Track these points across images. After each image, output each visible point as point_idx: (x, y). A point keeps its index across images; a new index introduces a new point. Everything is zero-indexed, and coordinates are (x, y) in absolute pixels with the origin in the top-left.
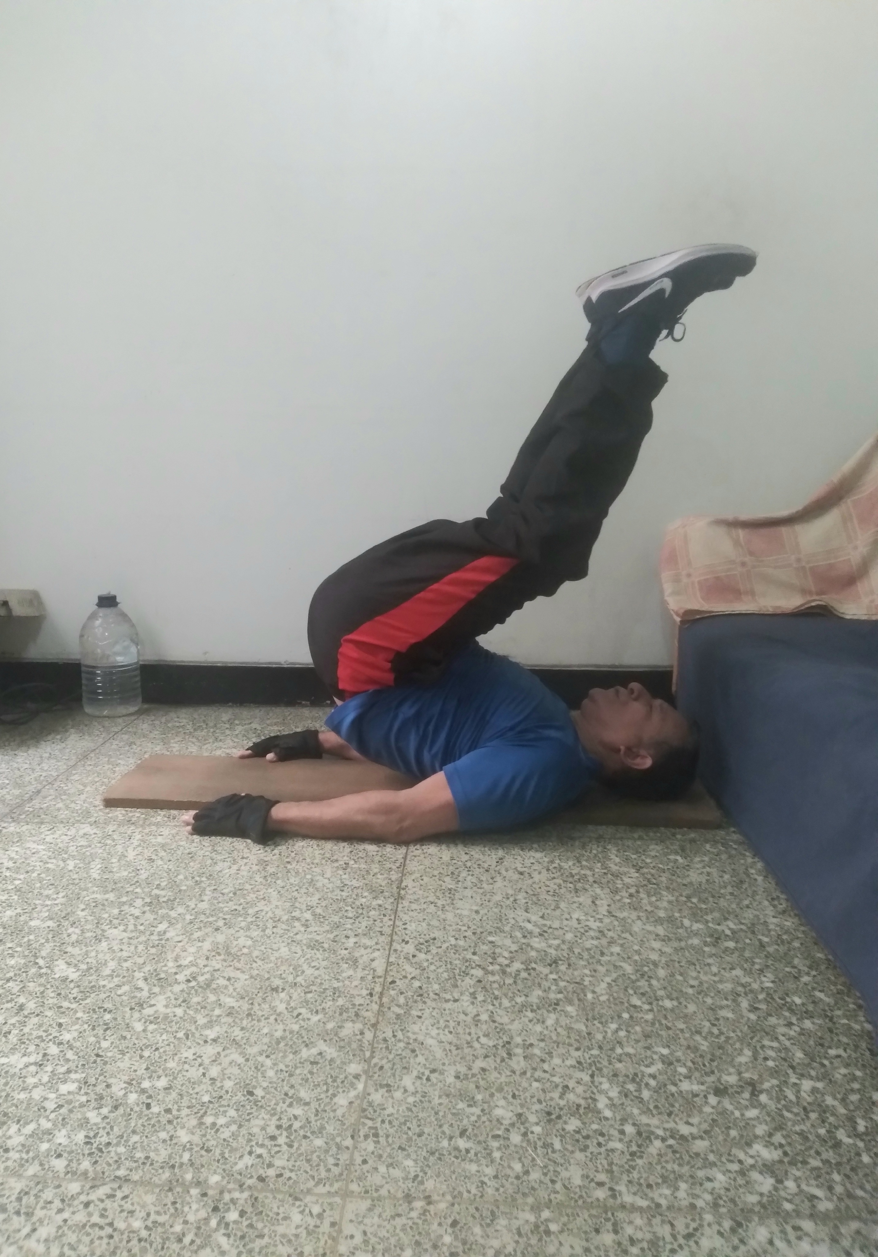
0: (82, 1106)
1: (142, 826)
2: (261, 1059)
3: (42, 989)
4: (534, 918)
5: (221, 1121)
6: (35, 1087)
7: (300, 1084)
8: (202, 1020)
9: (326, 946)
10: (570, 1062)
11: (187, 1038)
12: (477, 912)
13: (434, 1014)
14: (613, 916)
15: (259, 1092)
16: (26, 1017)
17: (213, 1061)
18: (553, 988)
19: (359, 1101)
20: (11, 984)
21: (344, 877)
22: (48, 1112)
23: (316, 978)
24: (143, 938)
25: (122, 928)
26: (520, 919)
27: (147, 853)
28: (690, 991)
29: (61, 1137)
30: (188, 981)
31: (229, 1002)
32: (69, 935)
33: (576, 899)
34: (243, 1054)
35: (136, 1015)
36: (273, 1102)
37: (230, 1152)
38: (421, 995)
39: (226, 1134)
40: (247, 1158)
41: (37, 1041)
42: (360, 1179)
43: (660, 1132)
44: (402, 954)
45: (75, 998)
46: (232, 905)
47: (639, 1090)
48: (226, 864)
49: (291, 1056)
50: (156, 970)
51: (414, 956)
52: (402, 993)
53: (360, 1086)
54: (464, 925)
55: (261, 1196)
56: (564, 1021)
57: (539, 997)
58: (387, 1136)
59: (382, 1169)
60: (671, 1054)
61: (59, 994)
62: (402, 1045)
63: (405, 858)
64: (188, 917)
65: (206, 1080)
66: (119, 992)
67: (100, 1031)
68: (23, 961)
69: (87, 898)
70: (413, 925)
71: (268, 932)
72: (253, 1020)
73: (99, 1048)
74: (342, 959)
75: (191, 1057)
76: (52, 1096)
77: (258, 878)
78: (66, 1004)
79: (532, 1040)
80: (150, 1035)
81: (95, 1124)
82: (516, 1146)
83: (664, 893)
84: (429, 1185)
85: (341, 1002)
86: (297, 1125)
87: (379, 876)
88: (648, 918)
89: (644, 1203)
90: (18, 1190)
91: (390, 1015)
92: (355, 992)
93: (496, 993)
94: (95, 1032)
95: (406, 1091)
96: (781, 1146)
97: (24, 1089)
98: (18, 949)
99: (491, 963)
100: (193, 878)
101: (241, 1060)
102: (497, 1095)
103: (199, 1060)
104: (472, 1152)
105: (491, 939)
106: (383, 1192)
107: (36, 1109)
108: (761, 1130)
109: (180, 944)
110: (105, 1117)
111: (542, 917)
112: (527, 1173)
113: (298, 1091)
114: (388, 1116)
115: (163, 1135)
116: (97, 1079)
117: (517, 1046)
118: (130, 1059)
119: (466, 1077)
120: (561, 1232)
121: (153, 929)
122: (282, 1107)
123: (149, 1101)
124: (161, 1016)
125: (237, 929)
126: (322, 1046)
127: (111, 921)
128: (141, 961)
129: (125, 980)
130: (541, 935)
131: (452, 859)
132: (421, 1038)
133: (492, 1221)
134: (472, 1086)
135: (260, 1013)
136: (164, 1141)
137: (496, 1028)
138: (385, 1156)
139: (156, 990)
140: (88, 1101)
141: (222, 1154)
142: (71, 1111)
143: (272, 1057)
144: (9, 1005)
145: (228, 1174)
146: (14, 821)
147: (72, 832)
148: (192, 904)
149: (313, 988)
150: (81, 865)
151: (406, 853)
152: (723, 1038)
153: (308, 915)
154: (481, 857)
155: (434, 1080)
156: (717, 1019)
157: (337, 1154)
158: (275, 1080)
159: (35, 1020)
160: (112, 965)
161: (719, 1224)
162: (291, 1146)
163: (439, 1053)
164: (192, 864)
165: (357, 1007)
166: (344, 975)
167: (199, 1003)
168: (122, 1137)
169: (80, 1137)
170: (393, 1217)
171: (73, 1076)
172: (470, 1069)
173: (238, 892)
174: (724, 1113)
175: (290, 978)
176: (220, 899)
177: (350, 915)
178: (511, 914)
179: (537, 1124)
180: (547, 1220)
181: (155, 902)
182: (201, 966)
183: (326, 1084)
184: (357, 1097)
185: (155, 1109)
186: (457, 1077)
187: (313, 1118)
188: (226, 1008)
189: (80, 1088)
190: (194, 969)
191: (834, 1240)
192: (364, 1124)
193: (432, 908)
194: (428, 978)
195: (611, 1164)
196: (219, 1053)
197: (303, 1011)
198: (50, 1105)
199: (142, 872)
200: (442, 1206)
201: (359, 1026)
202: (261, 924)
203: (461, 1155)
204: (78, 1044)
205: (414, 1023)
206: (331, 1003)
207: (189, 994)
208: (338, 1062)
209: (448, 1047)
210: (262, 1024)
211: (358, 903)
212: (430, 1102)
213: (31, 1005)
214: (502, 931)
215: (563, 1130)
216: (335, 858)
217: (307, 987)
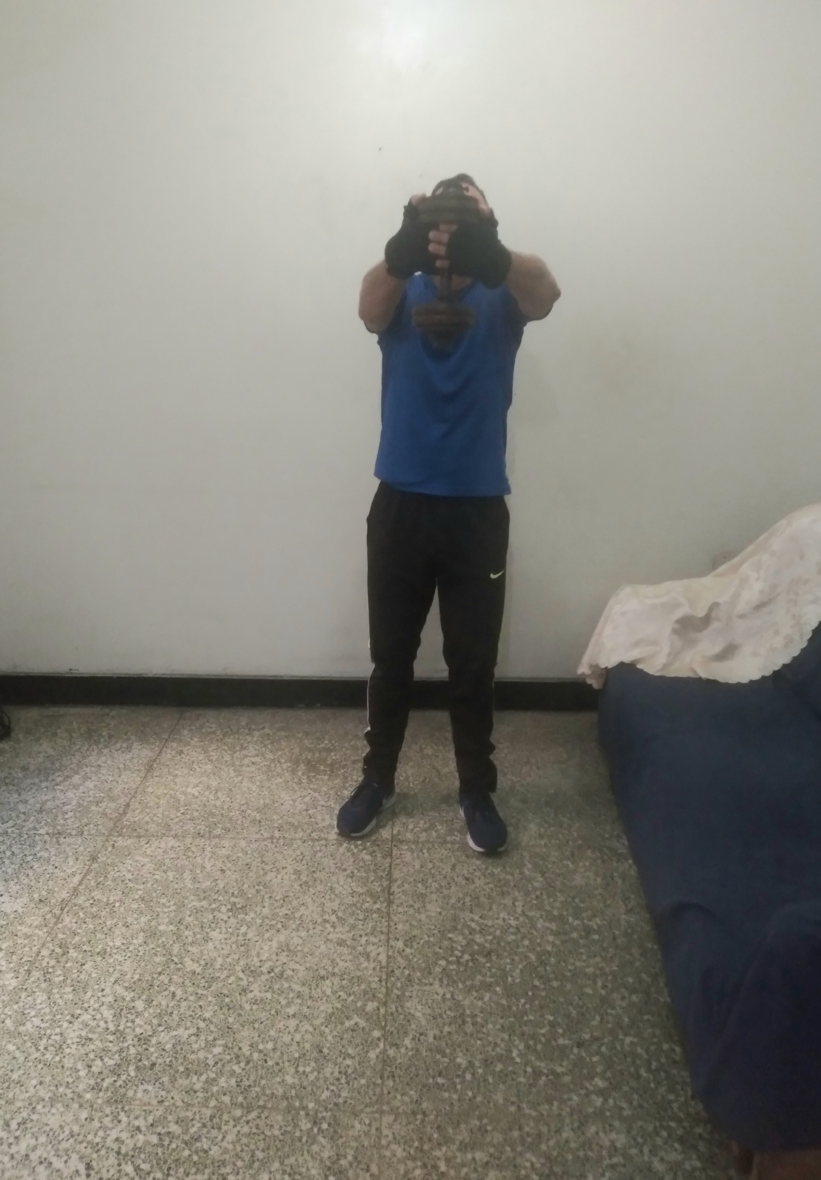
0: (229, 1062)
1: (209, 838)
2: (323, 1028)
3: (182, 980)
4: (476, 918)
5: (308, 1069)
6: (199, 1050)
7: (348, 1045)
8: (284, 1002)
9: (348, 943)
10: (498, 1026)
11: (277, 1014)
12: (440, 913)
13: (419, 994)
14: (525, 915)
15: (326, 1051)
16: (178, 1001)
17: (296, 1030)
18: (488, 973)
19: (382, 1055)
20: (162, 977)
21: (353, 884)
22: (211, 1066)
23: (346, 968)
24: (233, 939)
25: (218, 930)
26: (467, 919)
27: (219, 864)
28: (569, 974)
29: (222, 1082)
30: (269, 972)
31: (297, 988)
32: (186, 938)
33: (503, 901)
34: (312, 1025)
35: (244, 998)
36: (334, 1057)
37: (317, 1088)
38: (410, 981)
39: (312, 1077)
40: (326, 1091)
41: (191, 1019)
42: (388, 1103)
43: (545, 1071)
44: (396, 949)
45: (204, 987)
46: (284, 911)
47: (535, 1045)
48: (274, 874)
49: (339, 1026)
50: (247, 964)
51: (403, 951)
52: (399, 979)
53: (381, 1045)
54: (432, 925)
55: (338, 1114)
56: (495, 998)
57: (480, 981)
58: (400, 1077)
59: (399, 1097)
60: (555, 1019)
61: (194, 984)
62: (402, 1017)
63: (390, 866)
64: (259, 921)
65: (294, 1043)
66: (230, 981)
67: (226, 1011)
68: (164, 959)
69: (189, 906)
70: (401, 925)
71: (311, 932)
72: (313, 1001)
73: (228, 1023)
74: (360, 954)
75: (283, 1028)
76: (210, 1056)
77: (296, 886)
78: (200, 991)
79: (477, 1012)
80: (255, 1013)
81: (240, 1073)
82: (469, 1081)
83: (559, 895)
84: (425, 1105)
85: (363, 987)
86: (350, 1071)
87: (375, 883)
88: (547, 917)
89: (534, 1113)
90: (209, 1115)
91: (393, 996)
92: (371, 979)
93: (455, 978)
94: (223, 1011)
95: (407, 1048)
96: (609, 1078)
97: (193, 1052)
98: (158, 949)
99: (451, 956)
100: (254, 887)
101: (311, 1029)
102: (458, 1050)
103: (287, 1030)
104: (446, 1086)
105: (450, 935)
106: (401, 1110)
107: (203, 1065)
108: (599, 1069)
109: (257, 943)
110: (244, 1069)
111: (481, 917)
112: (475, 1097)
113: (347, 1049)
114: (400, 1064)
115: (278, 1079)
116: (232, 1044)
117: (468, 1016)
118: (248, 1029)
119: (440, 1039)
120: (493, 1130)
121: (238, 931)
122: (339, 1060)
123: (265, 1058)
124: (259, 999)
125: (291, 930)
126: (356, 1019)
127: (210, 925)
128: (236, 957)
129: (230, 972)
130: (481, 932)
131: (422, 867)
132: (412, 1011)
133: (458, 1125)
134: (444, 1044)
135: (317, 996)
136: (279, 1083)
137: (455, 1004)
138: (399, 1089)
139: (251, 979)
140: (231, 1059)
141: (312, 1090)
142: (223, 1066)
143: (329, 1026)
144: (166, 993)
145: (317, 1102)
146: (120, 835)
147: (163, 845)
148: (258, 909)
149: (345, 976)
150: (177, 876)
151: (391, 863)
152: (585, 1008)
153: (333, 918)
154: (441, 864)
155: (422, 1041)
156: (583, 995)
157: (374, 1088)
158: (333, 1042)
159: (184, 1004)
160: (220, 961)
161: (572, 1124)
162: (348, 1083)
163: (424, 1022)
164: (250, 874)
165: (373, 990)
166: (363, 966)
167: (279, 989)
168: (255, 1081)
169: (233, 1082)
170: (407, 1125)
171: (218, 1042)
172: (442, 1032)
173: (286, 899)
174: (581, 1059)
175: (330, 969)
176: (276, 905)
177: (361, 917)
178: (462, 916)
179: (480, 1067)
180: (486, 1124)
181: (234, 908)
182: (274, 960)
183: (362, 1044)
184: (380, 1053)
185: (270, 1063)
186: (435, 1038)
187: (358, 1067)
188: (296, 992)
189: (225, 1051)
190: (270, 963)
191: (628, 1132)
192: (386, 1070)
193: (411, 911)
194: (413, 967)
195: (518, 1091)
196: (298, 1025)
197: (341, 993)
198: (211, 1062)
199: (219, 881)
200: (432, 1117)
201: (376, 1004)
202: (305, 925)
203: (440, 1087)
204: (214, 1020)
205: (408, 1001)
206: (357, 988)
207: (272, 982)
208: (367, 1030)
209: (428, 1017)
210: (320, 1003)
211: (364, 907)
212: (421, 1054)
213: (179, 993)
214: (456, 929)
215: (494, 1070)
216: (344, 867)
217: (342, 976)
